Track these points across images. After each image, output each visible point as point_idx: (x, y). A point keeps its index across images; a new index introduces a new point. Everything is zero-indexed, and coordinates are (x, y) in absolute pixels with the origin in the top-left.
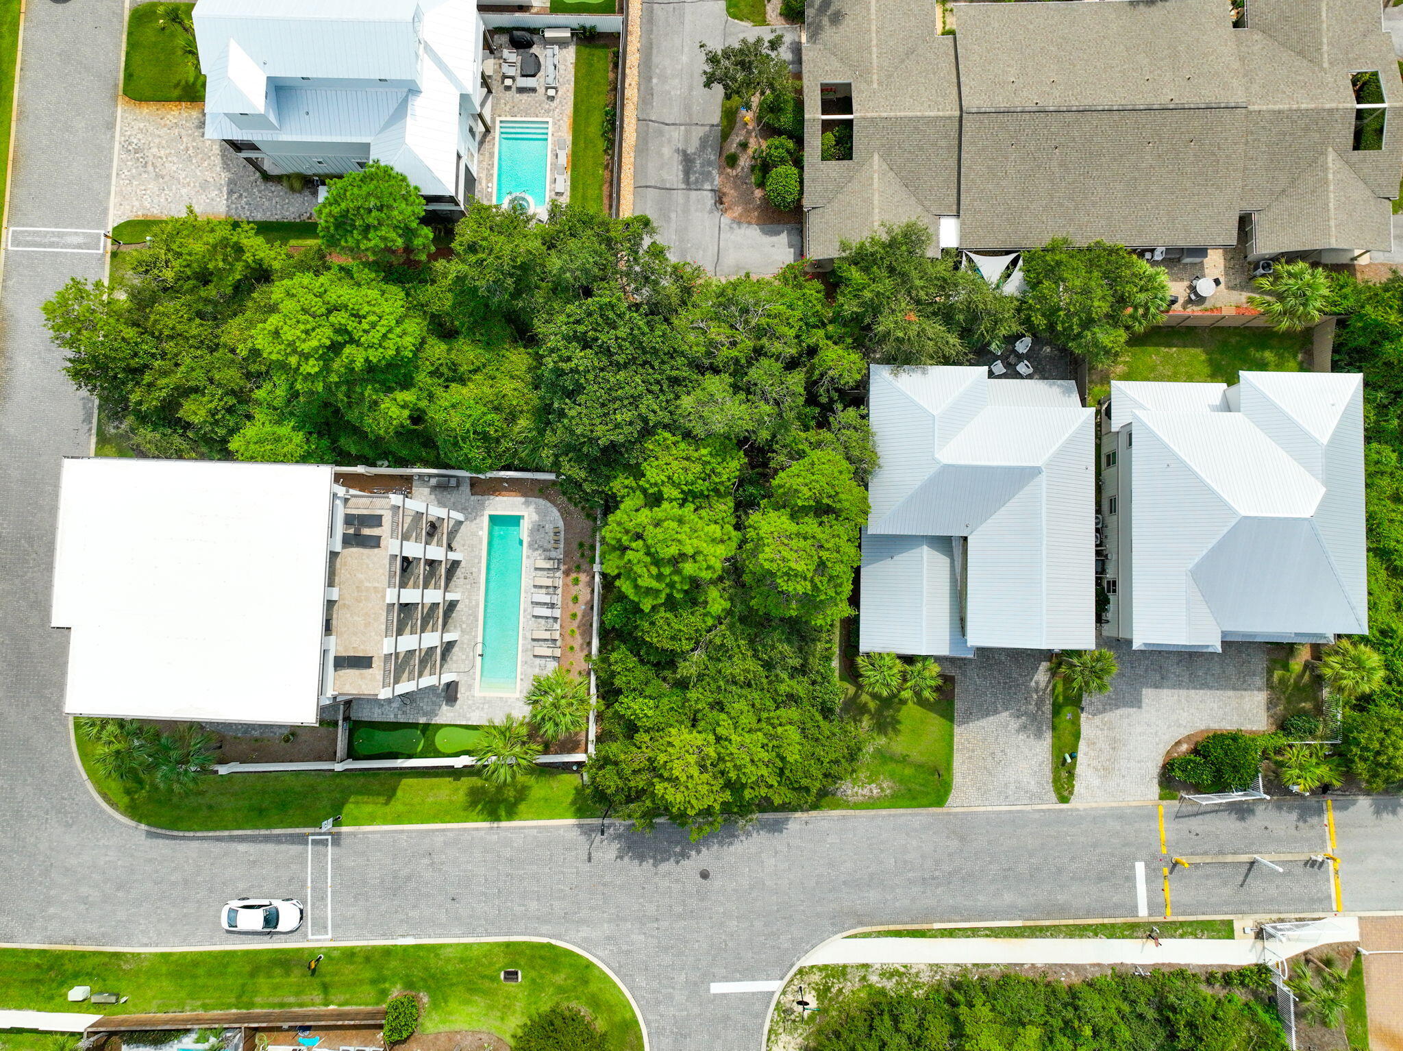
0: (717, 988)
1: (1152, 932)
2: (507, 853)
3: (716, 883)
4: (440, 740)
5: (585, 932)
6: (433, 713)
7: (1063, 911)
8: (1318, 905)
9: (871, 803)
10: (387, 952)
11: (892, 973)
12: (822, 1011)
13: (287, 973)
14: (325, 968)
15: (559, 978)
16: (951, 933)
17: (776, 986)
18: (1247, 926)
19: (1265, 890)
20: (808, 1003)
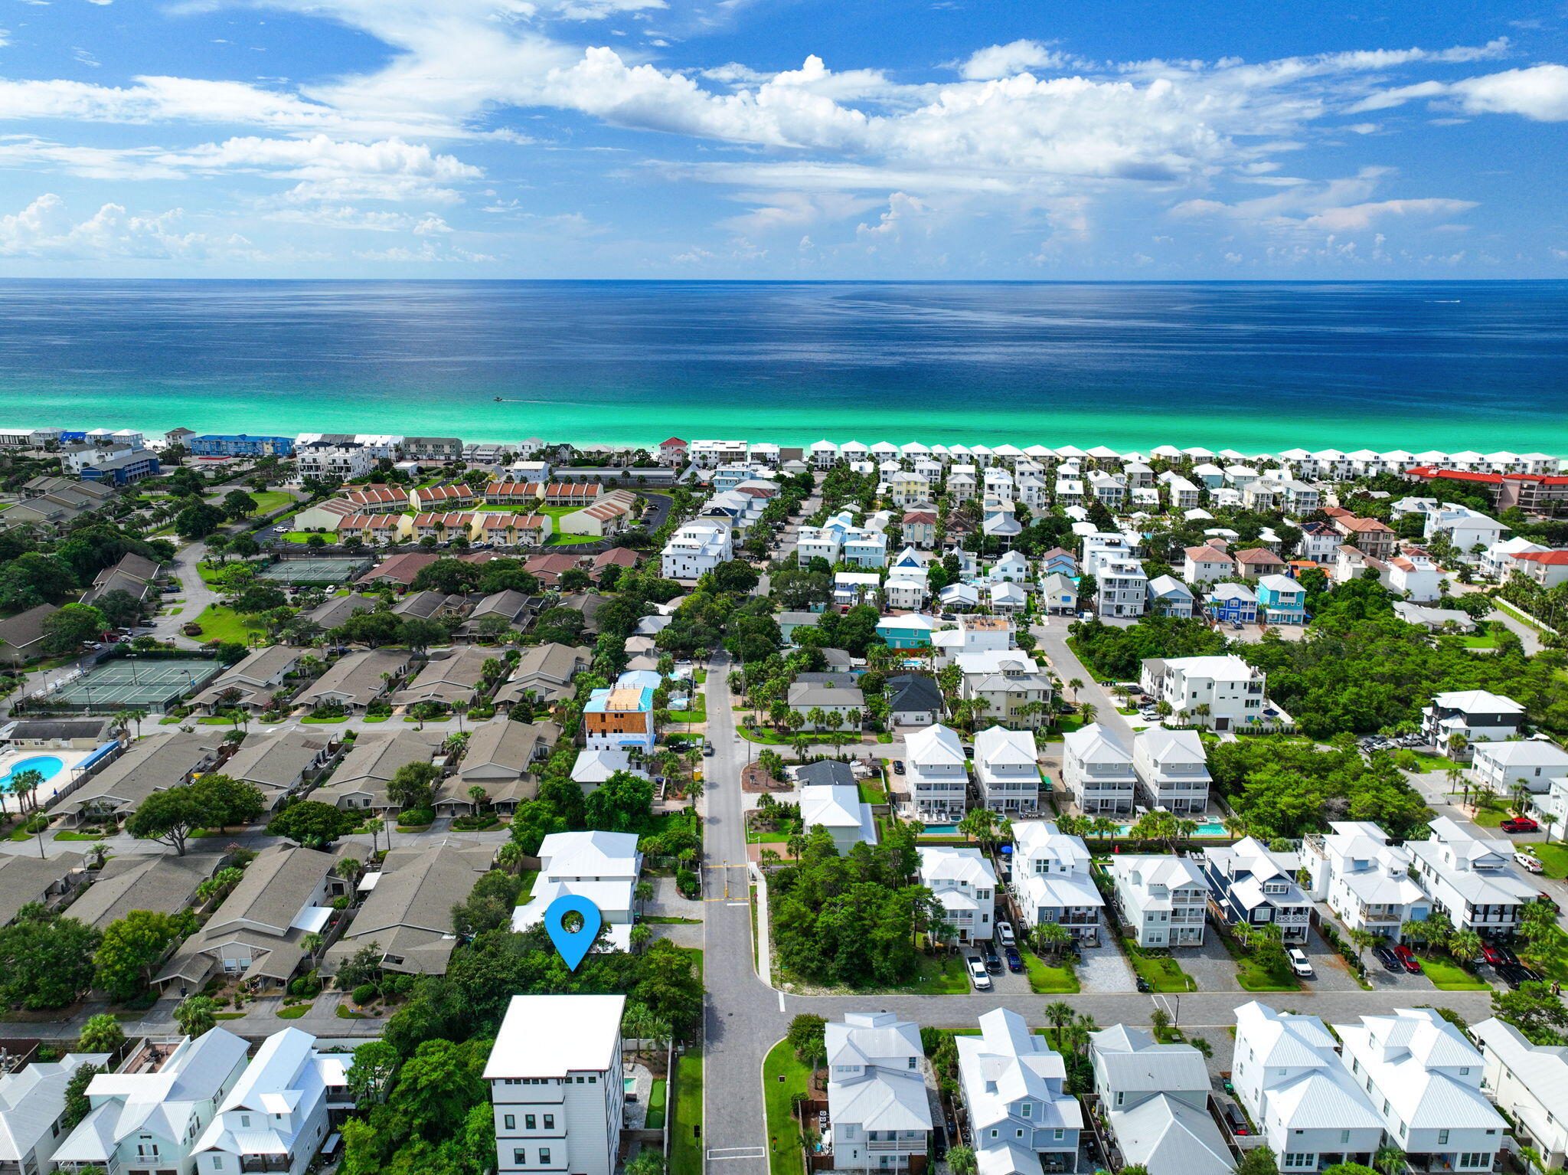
0: (783, 1009)
1: (754, 902)
2: (719, 1081)
3: (734, 1011)
4: (656, 1104)
5: (758, 1051)
6: (642, 1109)
7: (747, 922)
8: (743, 869)
9: (700, 969)
10: (770, 1124)
11: (774, 963)
12: (791, 981)
13: (783, 1165)
14: (781, 1148)
15: (782, 1062)
16: (756, 948)
17: (781, 995)
18: (751, 883)
19: (737, 879)
20: (788, 985)
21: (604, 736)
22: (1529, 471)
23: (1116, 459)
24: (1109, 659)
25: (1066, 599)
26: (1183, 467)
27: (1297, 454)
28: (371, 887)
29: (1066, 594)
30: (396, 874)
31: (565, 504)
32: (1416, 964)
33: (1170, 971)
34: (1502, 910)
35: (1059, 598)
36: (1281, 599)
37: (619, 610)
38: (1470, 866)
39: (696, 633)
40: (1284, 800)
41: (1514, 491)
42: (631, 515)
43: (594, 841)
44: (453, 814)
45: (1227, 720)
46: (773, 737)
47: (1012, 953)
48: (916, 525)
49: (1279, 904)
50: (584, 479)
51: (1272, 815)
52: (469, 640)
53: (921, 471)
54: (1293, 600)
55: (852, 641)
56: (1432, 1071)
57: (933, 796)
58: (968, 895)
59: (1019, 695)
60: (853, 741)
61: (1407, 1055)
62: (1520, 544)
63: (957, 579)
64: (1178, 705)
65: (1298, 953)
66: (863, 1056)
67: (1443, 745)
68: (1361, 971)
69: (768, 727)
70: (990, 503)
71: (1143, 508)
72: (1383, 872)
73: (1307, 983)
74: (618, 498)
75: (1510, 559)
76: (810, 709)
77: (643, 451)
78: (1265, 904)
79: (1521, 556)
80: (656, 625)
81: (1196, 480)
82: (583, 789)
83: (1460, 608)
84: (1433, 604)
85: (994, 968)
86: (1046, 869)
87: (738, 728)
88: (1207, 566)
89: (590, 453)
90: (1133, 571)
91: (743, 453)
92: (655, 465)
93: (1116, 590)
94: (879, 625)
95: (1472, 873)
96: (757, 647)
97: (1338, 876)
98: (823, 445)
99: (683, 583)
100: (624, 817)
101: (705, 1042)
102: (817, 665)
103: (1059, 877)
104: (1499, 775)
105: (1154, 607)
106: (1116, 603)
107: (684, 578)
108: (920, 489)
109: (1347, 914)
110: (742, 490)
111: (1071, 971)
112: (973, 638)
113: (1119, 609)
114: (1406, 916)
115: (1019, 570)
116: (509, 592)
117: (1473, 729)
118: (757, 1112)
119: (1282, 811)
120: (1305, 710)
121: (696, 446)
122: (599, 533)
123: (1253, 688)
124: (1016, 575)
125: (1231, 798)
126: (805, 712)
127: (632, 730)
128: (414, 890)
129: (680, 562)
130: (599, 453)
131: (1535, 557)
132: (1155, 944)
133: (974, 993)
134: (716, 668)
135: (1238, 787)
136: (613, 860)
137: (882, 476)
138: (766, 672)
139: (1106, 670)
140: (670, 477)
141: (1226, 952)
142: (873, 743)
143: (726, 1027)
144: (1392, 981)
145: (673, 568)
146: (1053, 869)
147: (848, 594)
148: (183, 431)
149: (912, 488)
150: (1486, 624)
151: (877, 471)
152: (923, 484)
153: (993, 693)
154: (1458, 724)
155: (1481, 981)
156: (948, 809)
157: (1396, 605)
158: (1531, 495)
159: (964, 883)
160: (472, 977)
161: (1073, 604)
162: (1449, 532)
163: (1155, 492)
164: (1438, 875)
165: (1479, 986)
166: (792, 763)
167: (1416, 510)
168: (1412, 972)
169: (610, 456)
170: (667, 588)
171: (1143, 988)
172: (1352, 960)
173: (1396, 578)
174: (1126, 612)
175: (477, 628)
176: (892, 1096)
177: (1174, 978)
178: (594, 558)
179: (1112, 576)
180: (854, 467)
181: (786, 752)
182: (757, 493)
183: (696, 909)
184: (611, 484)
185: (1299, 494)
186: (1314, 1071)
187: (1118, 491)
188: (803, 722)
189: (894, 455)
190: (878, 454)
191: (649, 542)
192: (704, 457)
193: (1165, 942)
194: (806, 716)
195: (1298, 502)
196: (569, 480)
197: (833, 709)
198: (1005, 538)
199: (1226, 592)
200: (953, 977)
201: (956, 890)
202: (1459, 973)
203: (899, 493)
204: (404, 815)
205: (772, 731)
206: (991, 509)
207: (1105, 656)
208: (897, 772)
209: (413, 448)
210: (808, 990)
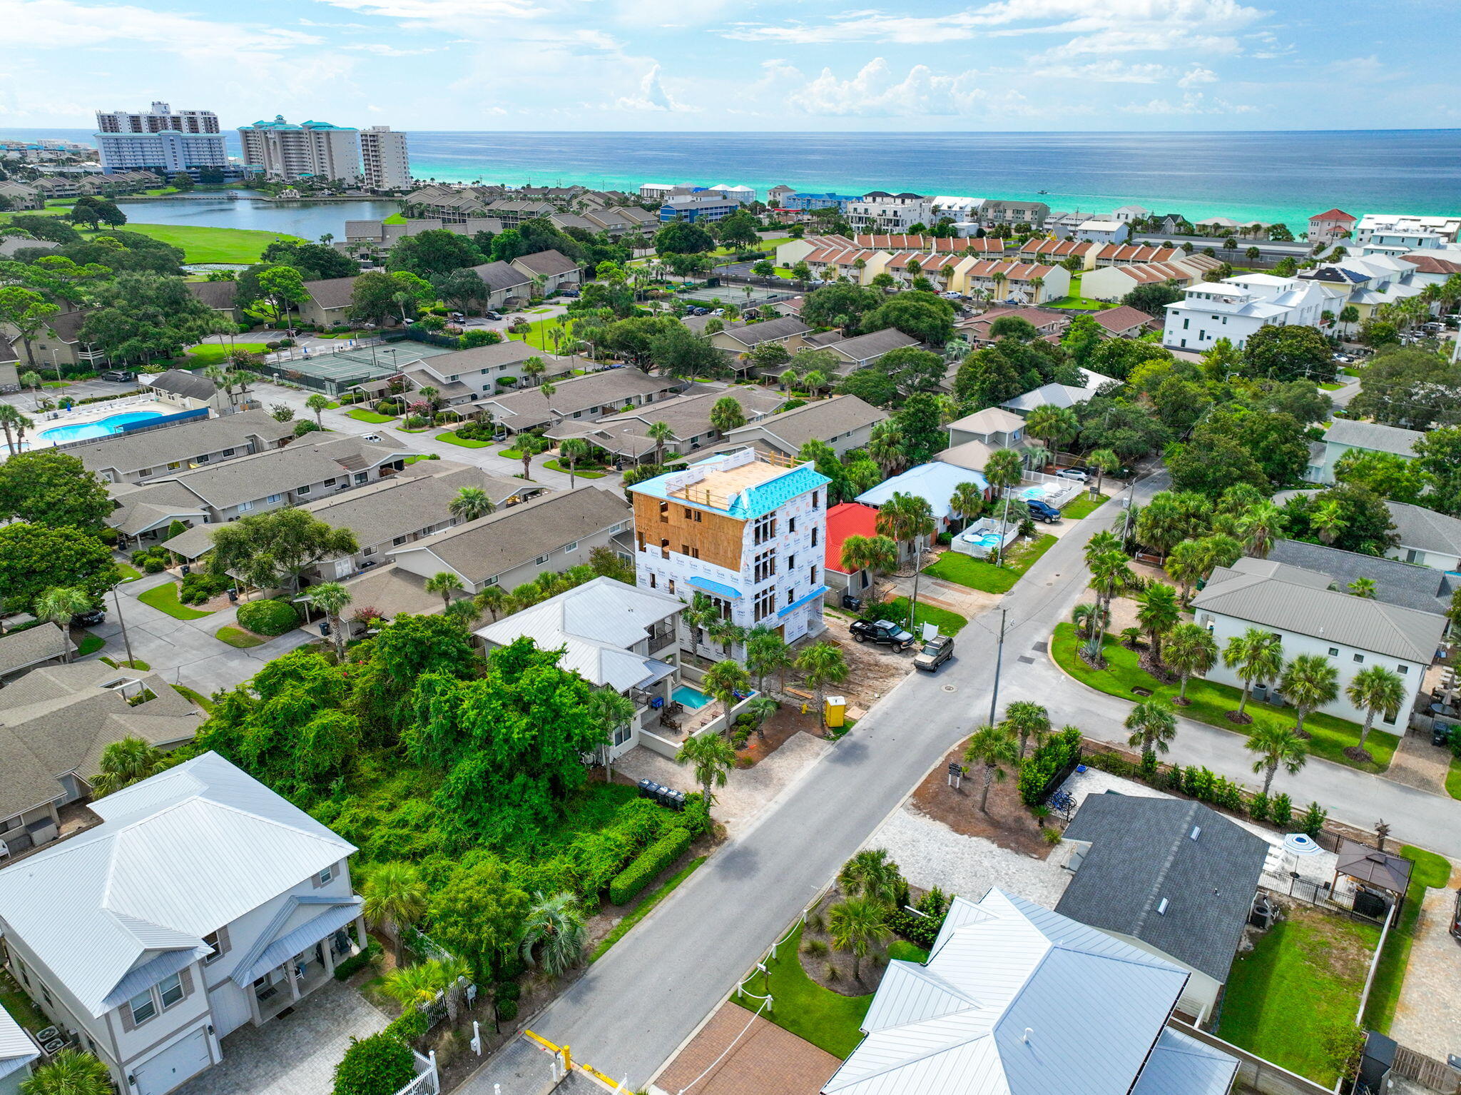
21: (665, 553)
60: (1355, 759)
69: (1134, 645)
76: (1239, 630)
77: (1282, 227)
87: (1056, 628)
89: (1205, 225)
102: (1355, 536)
110: (1402, 258)
116: (890, 332)
121: (1368, 223)
126: (1225, 632)
127: (715, 558)
129: (1197, 323)
130: (1218, 226)
138: (1207, 520)
142: (1425, 785)
145: (1183, 333)
148: (784, 189)
166: (1101, 761)
182: (1434, 266)
188: (1209, 661)
194: (1227, 644)
197: (1317, 650)
205: (1133, 659)
209: (991, 214)
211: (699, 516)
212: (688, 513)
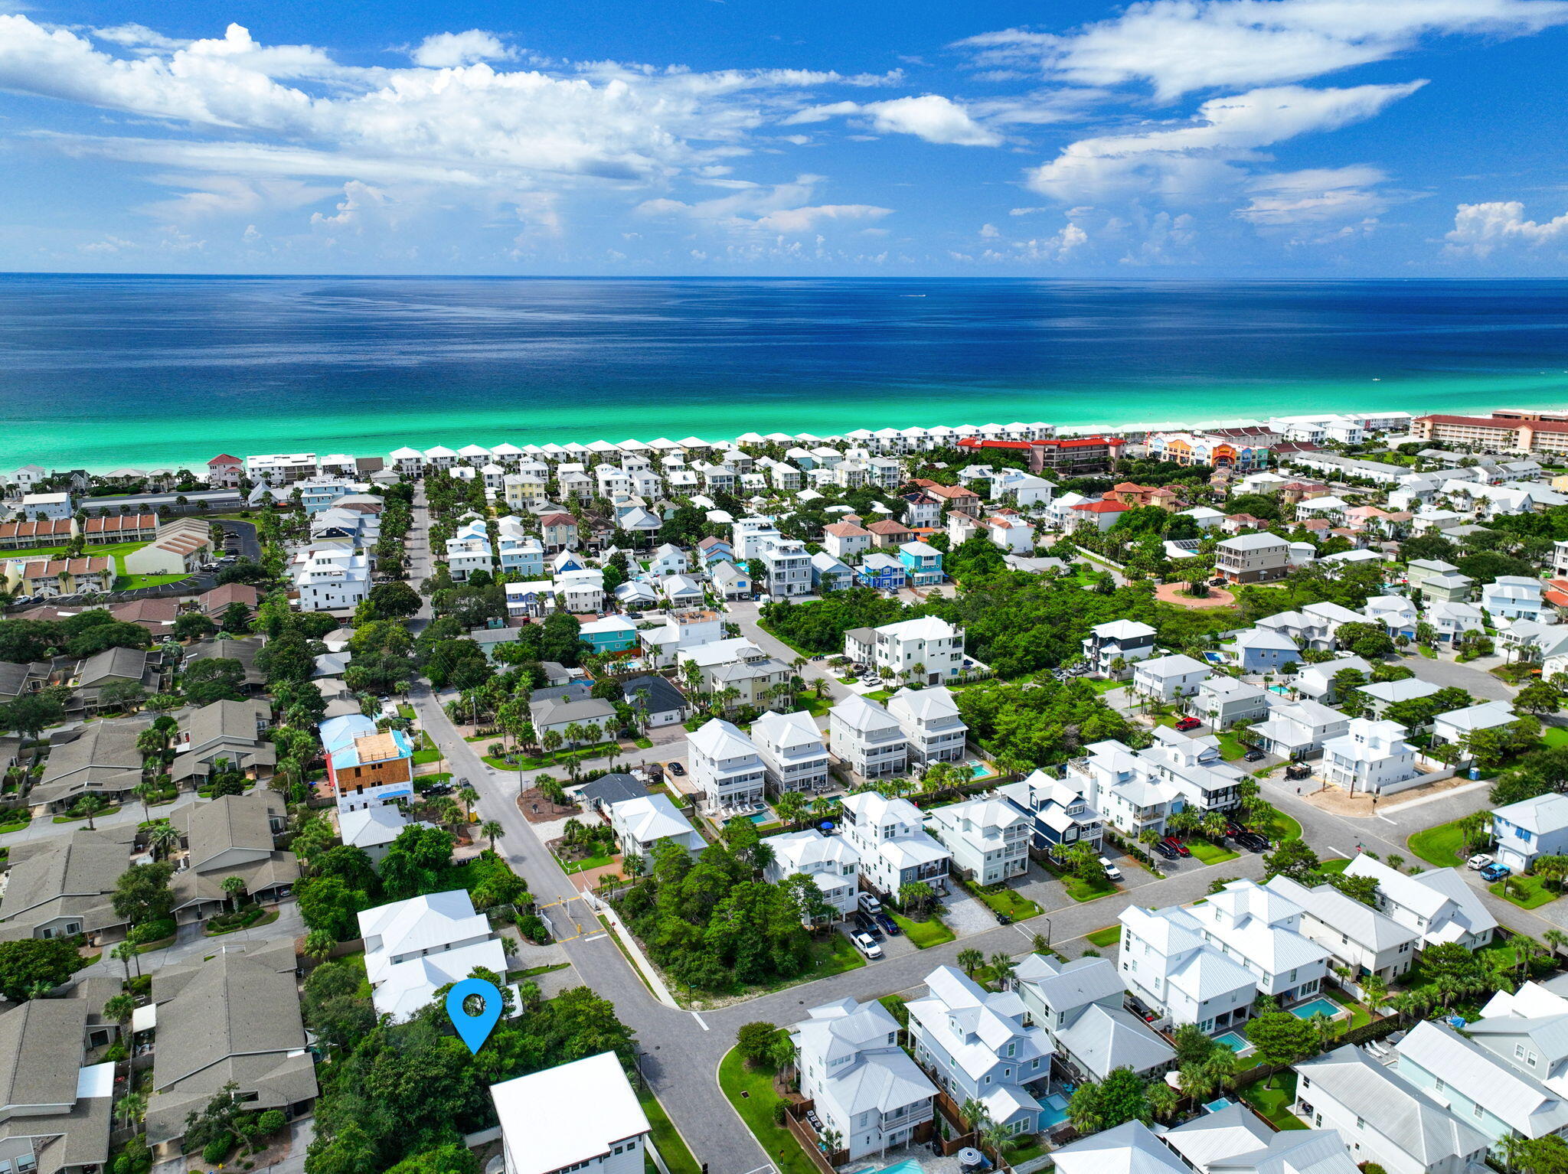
0: (706, 1028)
1: (610, 929)
2: (686, 1115)
3: (660, 1044)
5: (708, 1076)
7: (616, 954)
8: (579, 902)
10: (762, 1140)
11: (668, 985)
12: (697, 999)
14: (786, 1161)
15: (735, 1078)
16: (642, 976)
17: (695, 1014)
18: (597, 914)
19: (580, 913)
20: (695, 1003)
21: (360, 792)
22: (1037, 438)
23: (708, 448)
24: (813, 635)
25: (742, 584)
26: (775, 452)
27: (863, 434)
28: (151, 1023)
29: (741, 580)
30: (181, 1000)
31: (114, 540)
32: (1185, 849)
33: (1016, 900)
34: (1225, 792)
35: (735, 584)
36: (924, 563)
37: (292, 652)
38: (1196, 761)
39: (388, 666)
40: (1036, 736)
41: (1040, 455)
42: (212, 546)
43: (431, 905)
44: (200, 916)
45: (937, 675)
46: (528, 762)
47: (885, 918)
48: (558, 528)
49: (1082, 823)
50: (126, 510)
51: (1029, 749)
52: (88, 714)
53: (528, 473)
54: (933, 563)
55: (564, 652)
56: (1272, 926)
57: (734, 789)
58: (834, 873)
59: (764, 679)
60: (614, 752)
61: (1248, 919)
62: (1072, 498)
63: (626, 579)
64: (897, 668)
65: (1105, 861)
66: (851, 1043)
67: (1104, 669)
68: (1152, 864)
69: (518, 752)
70: (620, 499)
71: (756, 492)
72: (1142, 778)
73: (1118, 884)
74: (188, 527)
75: (1070, 511)
76: (566, 726)
77: (187, 472)
78: (1074, 825)
79: (1078, 508)
80: (336, 663)
81: (792, 462)
82: (370, 854)
83: (1054, 555)
84: (1028, 554)
85: (877, 937)
86: (893, 834)
87: (484, 759)
88: (850, 540)
89: (116, 479)
90: (797, 551)
91: (313, 467)
92: (204, 488)
93: (786, 570)
94: (582, 632)
95: (1197, 767)
96: (473, 671)
97: (1106, 791)
98: (405, 453)
99: (336, 614)
100: (430, 875)
101: (649, 1083)
102: (540, 681)
103: (905, 839)
104: (1159, 686)
105: (822, 583)
106: (787, 582)
107: (329, 609)
108: (536, 491)
109: (1120, 820)
110: (345, 506)
111: (939, 923)
112: (687, 632)
113: (790, 588)
114: (1168, 812)
115: (681, 562)
116: (120, 650)
117: (1126, 652)
118: (743, 1135)
119: (1036, 744)
120: (995, 656)
121: (253, 463)
122: (182, 570)
123: (956, 643)
124: (677, 567)
125: (983, 742)
127: (392, 780)
128: (221, 1012)
129: (322, 592)
130: (128, 478)
131: (1088, 507)
132: (994, 881)
133: (870, 963)
134: (420, 701)
135: (987, 731)
136: (459, 922)
137: (487, 481)
139: (812, 646)
140: (236, 500)
141: (1048, 875)
142: (634, 750)
143: (661, 1061)
144: (1175, 867)
145: (312, 599)
146: (899, 832)
147: (522, 605)
149: (527, 490)
150: (1077, 567)
151: (479, 475)
152: (538, 486)
153: (740, 681)
154: (1113, 650)
155: (1230, 852)
156: (747, 799)
157: (1005, 558)
158: (1052, 457)
159: (829, 863)
160: (396, 1086)
161: (748, 588)
162: (1014, 492)
163: (761, 477)
164: (1172, 773)
165: (1229, 856)
166: (566, 784)
167: (978, 476)
168: (1184, 856)
169: (144, 481)
170: (319, 622)
171: (1005, 921)
172: (1141, 857)
173: (999, 537)
174: (796, 590)
175: (97, 697)
176: (890, 1075)
177: (1022, 906)
178: (196, 599)
179: (781, 557)
180: (454, 473)
181: (559, 773)
182: (366, 509)
183: (554, 954)
184: (167, 514)
185: (883, 469)
186: (1199, 950)
187: (729, 480)
188: (560, 741)
189: (486, 458)
190: (469, 458)
191: (264, 574)
192: (267, 475)
193: (1001, 877)
194: (562, 734)
195: (883, 476)
196: (106, 512)
197: (590, 722)
198: (648, 533)
199: (877, 561)
200: (844, 954)
201: (822, 871)
202: (1214, 849)
203: (515, 496)
204: (134, 931)
205: (524, 757)
206: (623, 505)
207: (807, 632)
208: (676, 774)
210: (718, 1003)
211: (380, 766)
212: (373, 767)
